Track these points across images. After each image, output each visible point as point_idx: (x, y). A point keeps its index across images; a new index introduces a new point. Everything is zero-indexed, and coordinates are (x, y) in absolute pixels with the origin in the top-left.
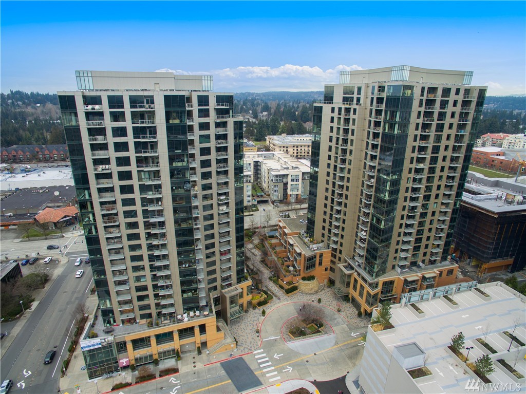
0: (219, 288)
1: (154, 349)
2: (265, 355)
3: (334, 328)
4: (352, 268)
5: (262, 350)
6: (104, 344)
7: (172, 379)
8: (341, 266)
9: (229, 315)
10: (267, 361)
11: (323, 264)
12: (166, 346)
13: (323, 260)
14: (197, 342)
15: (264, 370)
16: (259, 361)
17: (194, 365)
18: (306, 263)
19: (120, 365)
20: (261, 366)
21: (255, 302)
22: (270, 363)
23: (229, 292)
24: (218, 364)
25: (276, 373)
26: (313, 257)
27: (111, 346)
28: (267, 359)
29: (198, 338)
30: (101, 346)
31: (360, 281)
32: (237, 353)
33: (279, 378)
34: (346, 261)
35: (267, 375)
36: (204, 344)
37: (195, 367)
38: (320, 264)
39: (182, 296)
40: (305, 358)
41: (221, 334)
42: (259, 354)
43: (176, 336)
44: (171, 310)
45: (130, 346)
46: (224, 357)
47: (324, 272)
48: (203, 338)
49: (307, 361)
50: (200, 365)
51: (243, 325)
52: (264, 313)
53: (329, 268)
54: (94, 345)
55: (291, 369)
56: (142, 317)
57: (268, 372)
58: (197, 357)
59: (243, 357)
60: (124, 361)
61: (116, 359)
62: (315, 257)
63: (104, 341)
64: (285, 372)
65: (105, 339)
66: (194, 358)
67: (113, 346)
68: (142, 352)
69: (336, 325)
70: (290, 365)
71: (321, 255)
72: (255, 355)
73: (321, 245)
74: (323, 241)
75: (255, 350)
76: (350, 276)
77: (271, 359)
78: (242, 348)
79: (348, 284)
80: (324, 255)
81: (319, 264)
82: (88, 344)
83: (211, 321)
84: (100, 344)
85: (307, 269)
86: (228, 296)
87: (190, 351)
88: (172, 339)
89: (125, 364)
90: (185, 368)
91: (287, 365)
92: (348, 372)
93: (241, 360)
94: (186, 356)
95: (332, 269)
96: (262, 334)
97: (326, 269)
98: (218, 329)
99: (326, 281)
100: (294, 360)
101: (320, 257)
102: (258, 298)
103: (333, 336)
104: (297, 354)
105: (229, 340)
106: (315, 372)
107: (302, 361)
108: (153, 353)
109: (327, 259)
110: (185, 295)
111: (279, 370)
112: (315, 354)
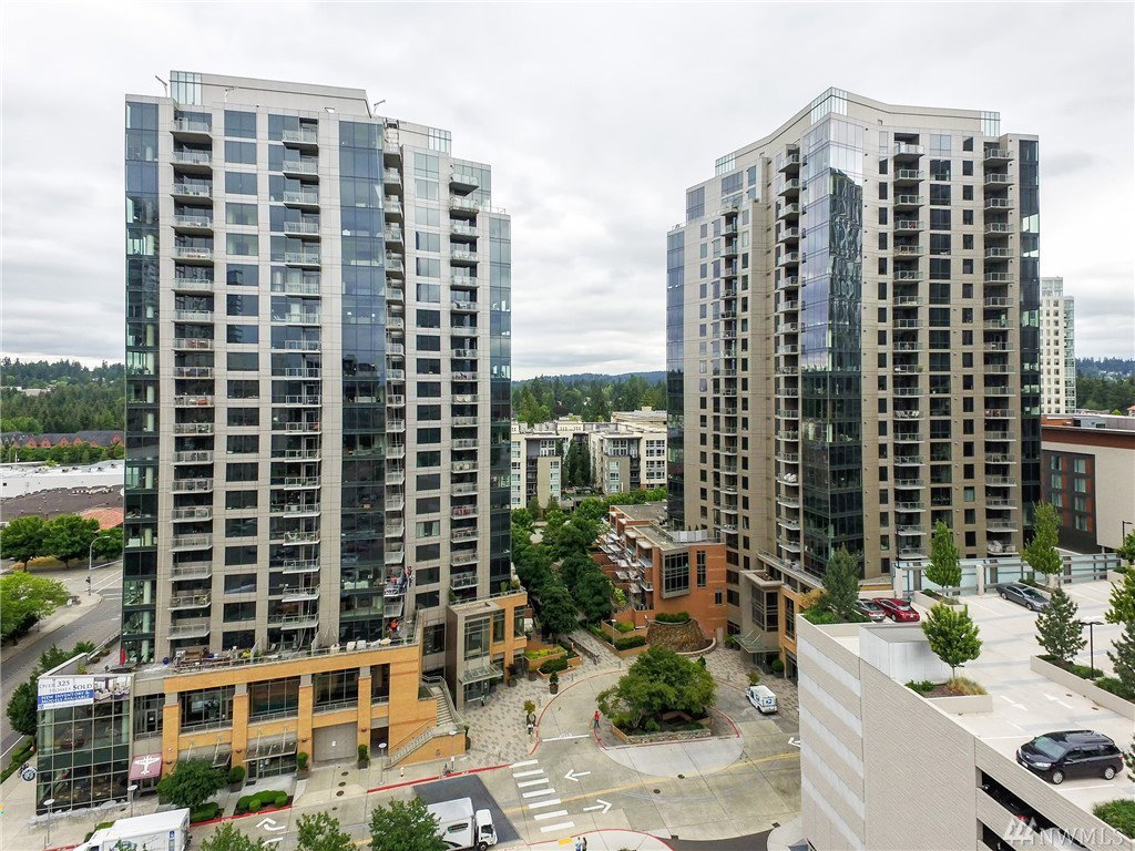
0: (443, 598)
1: (242, 734)
2: (541, 771)
3: (739, 727)
4: (779, 575)
5: (536, 761)
6: (101, 696)
7: (266, 820)
8: (749, 573)
9: (460, 675)
10: (545, 786)
11: (709, 581)
12: (275, 731)
13: (708, 570)
14: (360, 726)
15: (531, 806)
16: (521, 785)
17: (341, 789)
18: (664, 570)
19: (133, 775)
20: (526, 795)
21: (534, 663)
22: (552, 791)
24: (409, 789)
25: (565, 812)
26: (682, 558)
27: (119, 705)
28: (546, 780)
29: (365, 712)
30: (90, 701)
31: (797, 596)
32: (464, 764)
33: (571, 824)
34: (761, 563)
35: (537, 817)
36: (380, 735)
37: (340, 794)
38: (701, 579)
39: (342, 587)
40: (650, 783)
41: (429, 707)
42: (524, 769)
43: (306, 697)
44: (306, 622)
45: (171, 714)
46: (428, 771)
47: (713, 606)
48: (380, 713)
49: (657, 791)
50: (354, 791)
52: (556, 687)
53: (725, 594)
54: (74, 696)
55: (609, 805)
56: (230, 641)
57: (542, 810)
58: (352, 773)
59: (479, 774)
60: (144, 764)
61: (124, 751)
62: (686, 560)
63: (103, 684)
64: (590, 811)
65: (107, 680)
66: (345, 774)
67: (124, 707)
68: (203, 741)
69: (744, 719)
70: (606, 797)
71: (701, 558)
72: (513, 771)
73: (699, 535)
74: (704, 527)
75: (517, 760)
76: (772, 595)
77: (557, 780)
78: (482, 755)
79: (774, 622)
80: (708, 557)
81: (699, 582)
82: (59, 690)
83: (406, 659)
84: (91, 694)
85: (667, 588)
86: (461, 615)
87: (339, 759)
89: (145, 773)
90: (314, 794)
91: (598, 797)
92: (776, 825)
93: (474, 781)
94: (326, 771)
95: (732, 597)
96: (542, 729)
97: (718, 598)
98: (424, 695)
99: (720, 631)
100: (619, 787)
101: (699, 562)
102: (545, 653)
103: (733, 741)
104: (629, 773)
105: (450, 729)
106: (674, 817)
107: (642, 790)
108: (236, 746)
109: (717, 568)
110: (349, 585)
111: (575, 808)
112: (680, 776)
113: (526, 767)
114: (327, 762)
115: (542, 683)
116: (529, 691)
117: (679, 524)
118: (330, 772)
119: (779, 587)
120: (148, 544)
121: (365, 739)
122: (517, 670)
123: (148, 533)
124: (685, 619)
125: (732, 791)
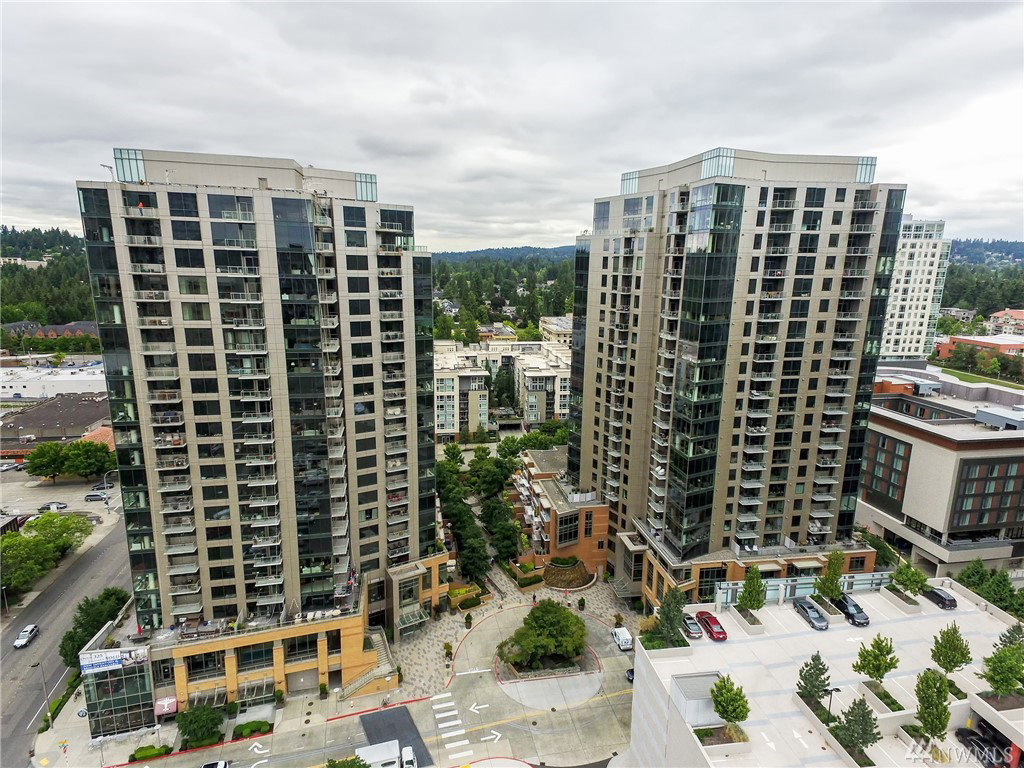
0: (382, 563)
1: (232, 680)
2: (452, 704)
3: (602, 662)
4: (644, 541)
5: (449, 694)
6: (127, 663)
7: (255, 745)
8: (623, 536)
9: (397, 620)
10: (455, 718)
11: (594, 533)
12: (257, 676)
13: (594, 525)
14: (320, 670)
15: (444, 736)
16: (438, 716)
17: (307, 718)
18: (558, 528)
19: (157, 712)
20: (441, 726)
21: (455, 601)
22: (459, 722)
23: (399, 574)
24: (356, 719)
25: (467, 742)
26: (573, 518)
27: (141, 670)
28: (455, 712)
29: (323, 661)
30: (120, 666)
31: (656, 563)
32: (397, 697)
33: (471, 752)
34: (634, 528)
35: (448, 746)
36: (335, 676)
37: (307, 722)
38: (588, 531)
39: (301, 571)
40: (531, 715)
41: (372, 655)
42: (440, 701)
43: (278, 654)
44: (276, 599)
45: (180, 671)
46: (370, 704)
47: (596, 550)
48: (334, 661)
49: (534, 723)
50: (317, 720)
51: (423, 644)
52: (469, 619)
53: (606, 542)
54: (107, 664)
55: (500, 735)
56: (219, 612)
57: (451, 740)
58: (318, 703)
59: (407, 705)
60: (164, 704)
61: (149, 696)
62: (576, 519)
63: (127, 655)
64: (485, 741)
65: (130, 652)
66: (311, 704)
67: (145, 668)
68: (206, 686)
69: (608, 655)
70: (498, 728)
71: (589, 516)
72: (433, 703)
73: (589, 496)
74: (594, 489)
75: (436, 693)
76: (639, 557)
77: (464, 711)
78: (410, 688)
79: (638, 575)
80: (595, 516)
81: (586, 534)
82: (95, 661)
83: (353, 625)
84: (120, 661)
85: (560, 540)
86: (396, 579)
87: (306, 691)
88: (269, 660)
89: (166, 710)
90: (287, 723)
91: (492, 728)
92: (615, 754)
93: (404, 712)
94: (296, 701)
95: (611, 545)
96: (457, 663)
97: (601, 545)
98: (368, 645)
99: (601, 568)
100: (509, 719)
101: (587, 519)
102: (463, 592)
103: (596, 677)
104: (517, 706)
105: (386, 668)
106: (545, 746)
107: (525, 721)
108: (229, 689)
109: (600, 525)
110: (306, 571)
111: (474, 737)
112: (553, 710)
113: (442, 700)
114: (298, 692)
115: (460, 618)
116: (450, 625)
117: (575, 481)
118: (298, 703)
119: (644, 551)
120: (147, 547)
121: (324, 679)
122: (437, 611)
123: (146, 539)
124: (574, 562)
125: (587, 724)
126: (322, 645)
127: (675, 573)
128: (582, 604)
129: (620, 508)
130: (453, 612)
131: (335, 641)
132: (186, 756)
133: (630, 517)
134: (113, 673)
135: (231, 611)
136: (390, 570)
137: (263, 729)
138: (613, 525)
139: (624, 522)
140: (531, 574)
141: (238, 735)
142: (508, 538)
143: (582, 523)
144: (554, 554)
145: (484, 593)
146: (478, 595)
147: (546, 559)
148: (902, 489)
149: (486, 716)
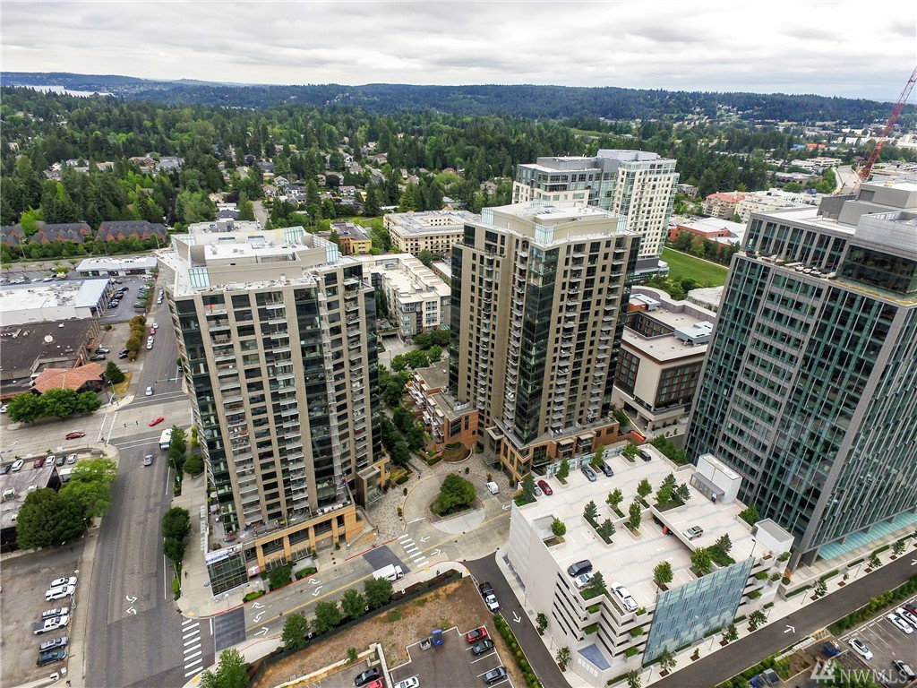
0: (353, 470)
1: (288, 550)
2: (410, 540)
3: (484, 502)
4: (502, 433)
5: (407, 535)
6: (231, 554)
7: (311, 580)
8: (489, 430)
9: (366, 500)
10: (414, 546)
11: (470, 427)
12: (301, 546)
13: (470, 423)
14: (334, 536)
15: (411, 557)
16: (404, 547)
17: (333, 561)
18: (451, 428)
19: (249, 575)
20: (408, 551)
21: (393, 481)
22: (417, 548)
23: (365, 474)
24: (361, 557)
25: (424, 557)
26: (459, 421)
27: (239, 556)
28: (413, 544)
29: (336, 530)
30: (227, 557)
31: (509, 446)
32: (380, 542)
33: (427, 562)
34: (495, 424)
35: (415, 561)
36: (342, 537)
38: (467, 427)
39: (317, 487)
40: (453, 538)
41: (361, 523)
42: (403, 539)
43: (311, 532)
44: (305, 504)
46: (366, 548)
47: (471, 436)
48: (341, 530)
49: (456, 541)
50: (339, 561)
51: (383, 509)
52: (405, 492)
53: (477, 431)
54: (220, 557)
55: (440, 551)
56: (271, 517)
57: (416, 558)
58: (335, 552)
59: (387, 545)
60: (253, 570)
61: (244, 568)
63: (231, 551)
64: (433, 555)
65: (232, 548)
66: (332, 553)
67: (241, 555)
68: (274, 556)
69: (485, 498)
70: (438, 548)
71: (467, 418)
72: (400, 541)
73: (466, 406)
74: (468, 401)
75: (399, 536)
76: (499, 442)
77: (418, 543)
78: (385, 536)
79: (498, 450)
80: (470, 418)
81: (465, 428)
82: (216, 556)
83: (350, 511)
84: (227, 554)
85: (451, 434)
86: (364, 478)
87: (326, 547)
88: (307, 537)
89: (254, 573)
90: (324, 566)
91: (436, 548)
92: (498, 549)
93: (385, 548)
94: (324, 554)
95: (481, 433)
96: (406, 517)
97: (474, 433)
98: (358, 519)
99: (474, 446)
100: (443, 542)
101: (466, 420)
102: (398, 474)
103: (482, 511)
104: (445, 534)
105: (369, 529)
106: (464, 552)
107: (451, 542)
108: (287, 555)
109: (474, 422)
110: (319, 486)
111: (427, 554)
112: (464, 533)
113: (404, 538)
114: (322, 549)
115: (400, 489)
116: (395, 494)
117: (455, 394)
118: (326, 554)
119: (502, 439)
120: (227, 490)
121: (336, 540)
122: (384, 489)
123: (226, 487)
124: (459, 445)
125: (483, 536)
126: (335, 523)
127: (521, 452)
128: (467, 471)
129: (486, 412)
130: (393, 487)
131: (341, 520)
132: (274, 593)
133: (492, 418)
134: (223, 561)
135: (279, 514)
136: (359, 473)
137: (311, 571)
138: (481, 421)
139: (488, 421)
140: (435, 456)
141: (299, 577)
142: (418, 437)
143: (463, 424)
144: (447, 442)
145: (408, 473)
146: (406, 475)
147: (442, 446)
148: (634, 381)
149: (431, 542)
